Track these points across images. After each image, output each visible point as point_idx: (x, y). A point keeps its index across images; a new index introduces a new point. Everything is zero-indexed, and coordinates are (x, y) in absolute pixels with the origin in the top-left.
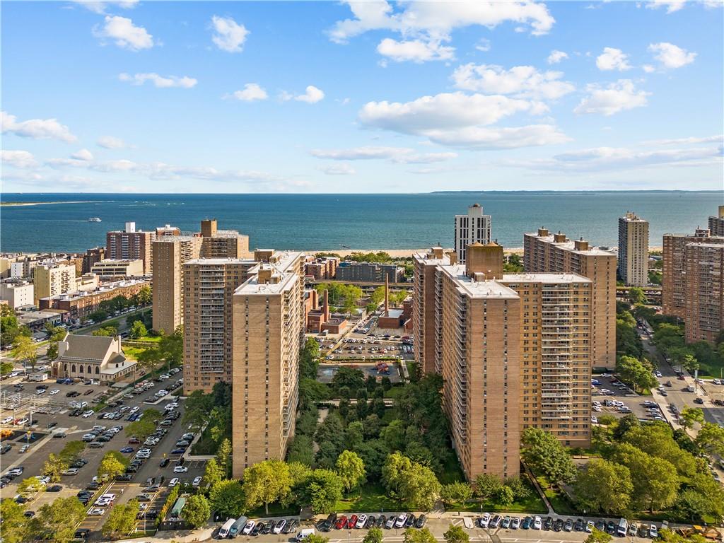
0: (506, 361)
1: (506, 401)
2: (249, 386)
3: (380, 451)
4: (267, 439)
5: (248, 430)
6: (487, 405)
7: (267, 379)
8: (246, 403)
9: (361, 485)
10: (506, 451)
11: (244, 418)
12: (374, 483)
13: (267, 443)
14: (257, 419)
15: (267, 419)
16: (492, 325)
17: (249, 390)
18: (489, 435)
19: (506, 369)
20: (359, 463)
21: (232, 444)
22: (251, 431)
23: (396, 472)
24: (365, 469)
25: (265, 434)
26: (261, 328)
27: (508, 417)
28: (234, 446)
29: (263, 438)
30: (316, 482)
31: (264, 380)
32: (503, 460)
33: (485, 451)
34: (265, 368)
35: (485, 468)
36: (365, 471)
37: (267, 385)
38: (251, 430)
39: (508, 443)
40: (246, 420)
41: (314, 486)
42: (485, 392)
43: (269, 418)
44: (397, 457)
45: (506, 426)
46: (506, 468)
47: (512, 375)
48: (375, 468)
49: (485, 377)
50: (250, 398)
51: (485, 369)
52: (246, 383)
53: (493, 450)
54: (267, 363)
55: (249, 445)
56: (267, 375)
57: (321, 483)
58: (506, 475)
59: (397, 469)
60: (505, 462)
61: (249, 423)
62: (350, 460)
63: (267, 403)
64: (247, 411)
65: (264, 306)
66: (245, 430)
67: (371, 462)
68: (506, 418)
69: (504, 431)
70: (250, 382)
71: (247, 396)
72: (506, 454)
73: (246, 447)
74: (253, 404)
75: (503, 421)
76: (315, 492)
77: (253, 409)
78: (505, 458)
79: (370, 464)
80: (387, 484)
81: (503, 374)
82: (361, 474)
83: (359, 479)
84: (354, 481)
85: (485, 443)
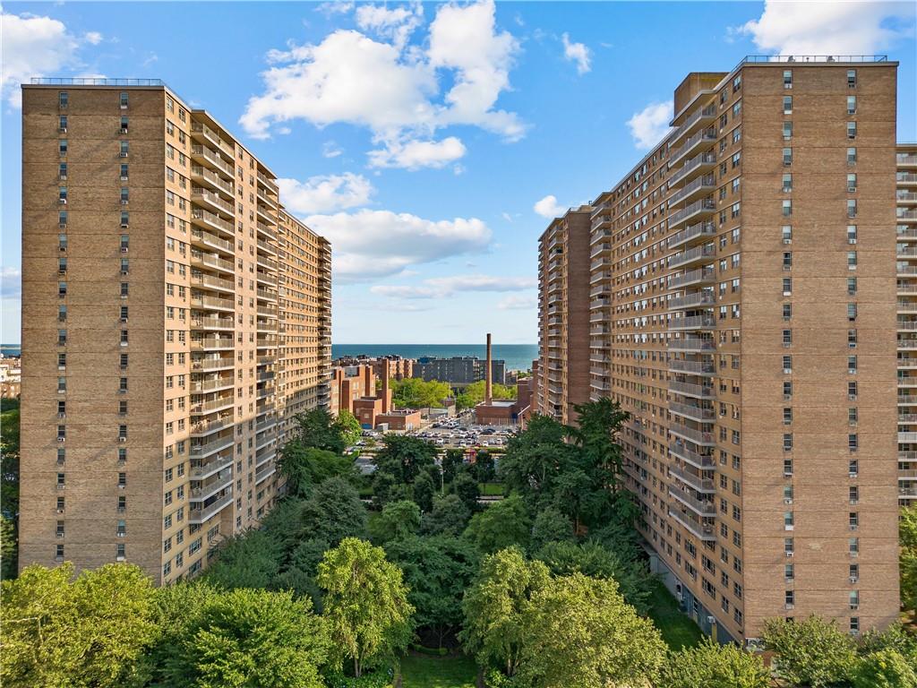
0: (854, 262)
1: (853, 389)
2: (68, 358)
3: (460, 558)
4: (122, 516)
5: (68, 490)
6: (795, 401)
7: (125, 339)
8: (62, 410)
9: (397, 650)
10: (855, 548)
11: (55, 453)
12: (442, 650)
13: (122, 529)
14: (94, 458)
15: (123, 457)
16: (810, 148)
17: (70, 370)
18: (802, 498)
19: (853, 288)
20: (390, 577)
21: (16, 533)
22: (77, 492)
23: (507, 604)
24: (412, 601)
25: (116, 501)
26: (104, 187)
27: (861, 440)
28: (24, 537)
29: (111, 514)
30: (222, 626)
31: (114, 340)
32: (846, 575)
33: (790, 548)
34: (117, 304)
35: (790, 601)
36: (410, 608)
37: (124, 356)
38: (75, 491)
39: (861, 523)
40: (61, 458)
41: (208, 639)
42: (787, 362)
43: (130, 453)
44: (512, 560)
45: (854, 466)
46: (856, 600)
47: (869, 307)
48: (445, 603)
49: (787, 314)
50: (73, 394)
51: (788, 288)
52: (62, 350)
53: (815, 545)
54: (125, 292)
55: (67, 536)
56: (124, 326)
57: (240, 632)
58: (855, 623)
59: (511, 594)
60: (851, 583)
61: (70, 466)
62: (360, 565)
63: (123, 409)
64: (62, 434)
65: (114, 122)
66: (56, 489)
67: (433, 586)
68: (853, 441)
69: (847, 484)
70: (71, 346)
71: (62, 386)
72: (857, 557)
73: (59, 540)
74: (81, 411)
75: (844, 452)
76: (210, 660)
77: (81, 428)
78: (854, 568)
79: (428, 590)
80: (480, 645)
81: (846, 300)
82: (397, 615)
83: (392, 631)
84: (374, 635)
85: (790, 522)
